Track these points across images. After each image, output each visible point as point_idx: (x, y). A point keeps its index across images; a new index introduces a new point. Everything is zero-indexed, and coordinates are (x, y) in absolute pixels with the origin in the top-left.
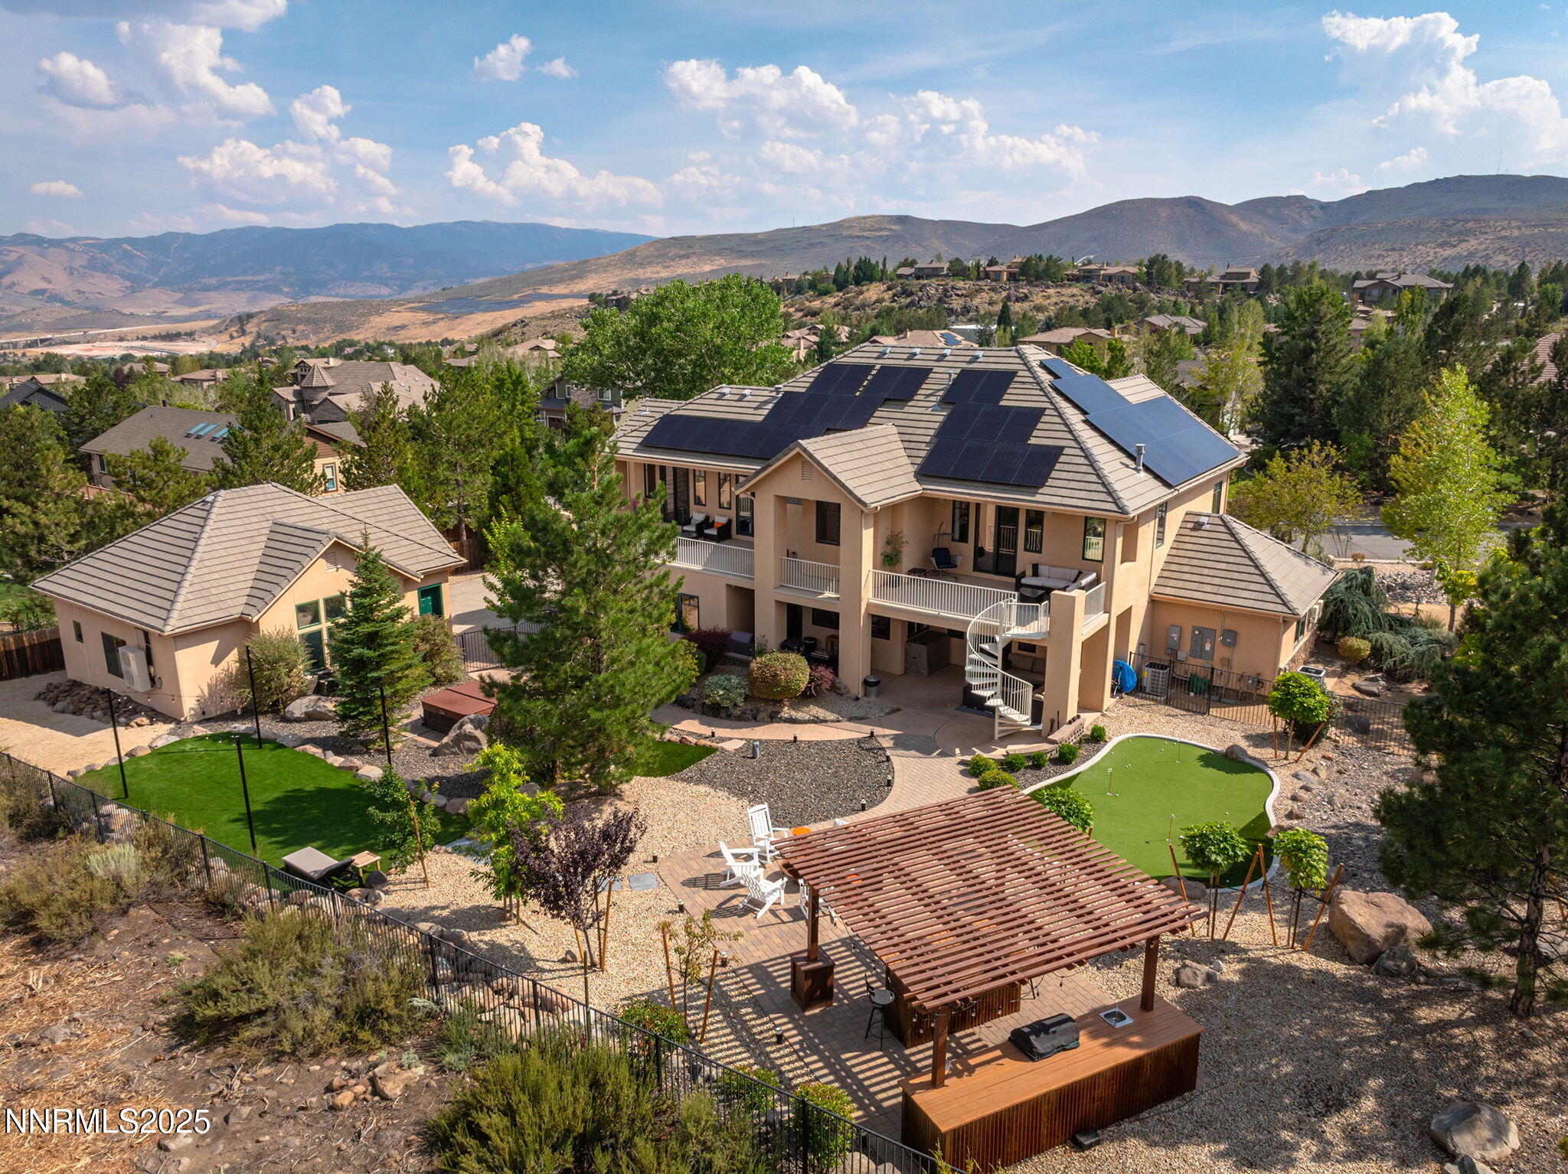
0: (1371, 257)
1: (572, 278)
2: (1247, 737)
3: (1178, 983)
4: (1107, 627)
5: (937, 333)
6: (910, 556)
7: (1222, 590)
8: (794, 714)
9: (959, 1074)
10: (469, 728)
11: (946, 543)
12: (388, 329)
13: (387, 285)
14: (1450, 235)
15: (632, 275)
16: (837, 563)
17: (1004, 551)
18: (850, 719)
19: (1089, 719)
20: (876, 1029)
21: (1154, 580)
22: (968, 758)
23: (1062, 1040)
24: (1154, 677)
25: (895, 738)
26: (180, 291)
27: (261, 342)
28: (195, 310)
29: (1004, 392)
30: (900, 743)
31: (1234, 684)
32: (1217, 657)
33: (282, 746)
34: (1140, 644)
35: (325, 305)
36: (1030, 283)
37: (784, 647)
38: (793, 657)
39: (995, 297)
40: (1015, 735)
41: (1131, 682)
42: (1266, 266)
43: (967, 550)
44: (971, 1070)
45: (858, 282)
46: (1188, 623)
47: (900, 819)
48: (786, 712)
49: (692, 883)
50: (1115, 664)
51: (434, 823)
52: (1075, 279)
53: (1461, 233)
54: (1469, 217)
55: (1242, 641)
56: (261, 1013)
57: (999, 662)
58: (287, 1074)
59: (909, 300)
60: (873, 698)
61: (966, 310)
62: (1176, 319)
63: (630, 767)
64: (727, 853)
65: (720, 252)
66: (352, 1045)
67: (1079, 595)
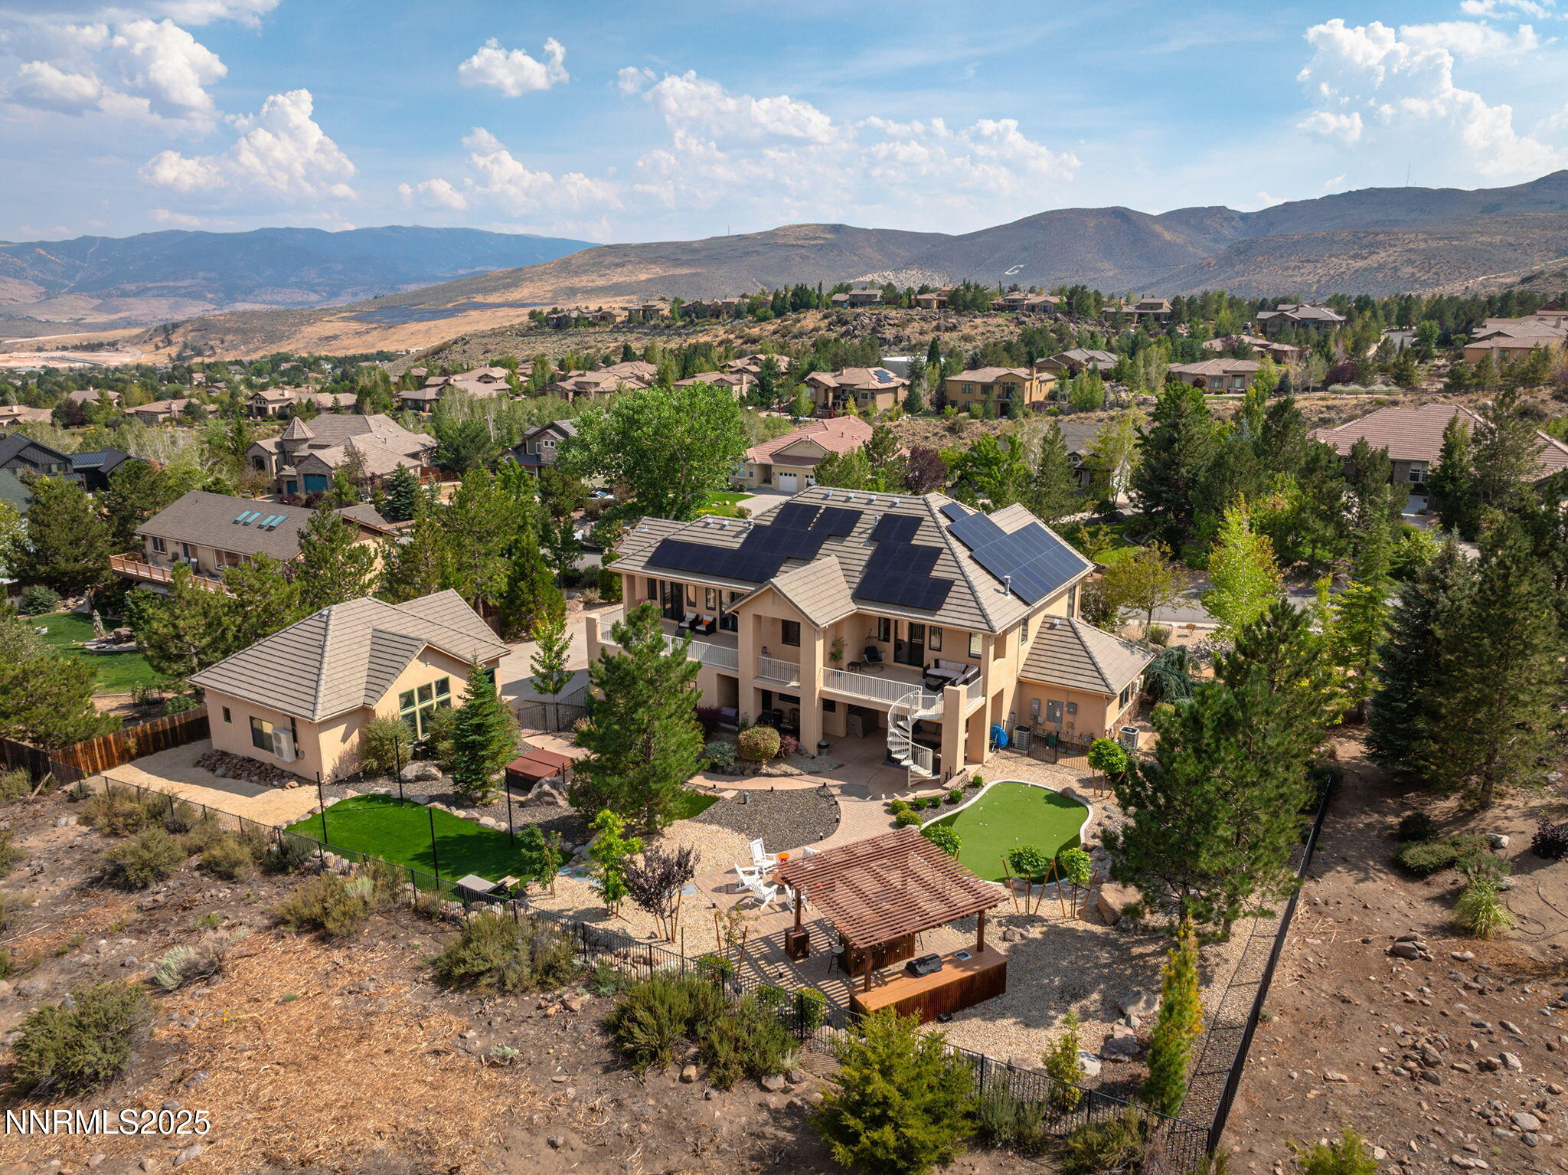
0: (1287, 269)
1: (507, 287)
2: (1080, 781)
3: (1005, 939)
4: (984, 707)
5: (871, 370)
6: (848, 656)
7: (1066, 675)
8: (770, 770)
9: (879, 986)
10: (546, 787)
11: (874, 642)
12: (320, 339)
13: (315, 292)
14: (1361, 248)
15: (567, 283)
16: (798, 661)
17: (915, 640)
18: (810, 773)
19: (972, 770)
20: (835, 967)
21: (1021, 667)
22: (890, 801)
23: (933, 967)
24: (1020, 736)
25: (841, 787)
26: (98, 297)
27: (189, 352)
28: (114, 317)
29: (914, 533)
30: (846, 791)
31: (1076, 741)
32: (1065, 721)
33: (417, 804)
34: (1012, 713)
35: (254, 314)
36: (959, 312)
37: (762, 721)
38: (769, 730)
39: (926, 327)
40: (923, 783)
41: (1004, 741)
42: (1177, 298)
43: (890, 647)
44: (886, 984)
45: (795, 308)
46: (1045, 697)
47: (846, 850)
48: (765, 769)
49: (718, 890)
50: (992, 728)
51: (559, 858)
52: (1000, 308)
53: (1371, 245)
54: (1378, 229)
55: (1081, 711)
56: (489, 970)
57: (910, 735)
58: (512, 1002)
59: (844, 329)
60: (824, 757)
61: (898, 340)
62: (1091, 353)
63: (670, 816)
64: (739, 870)
65: (655, 261)
66: (543, 986)
67: (962, 689)
